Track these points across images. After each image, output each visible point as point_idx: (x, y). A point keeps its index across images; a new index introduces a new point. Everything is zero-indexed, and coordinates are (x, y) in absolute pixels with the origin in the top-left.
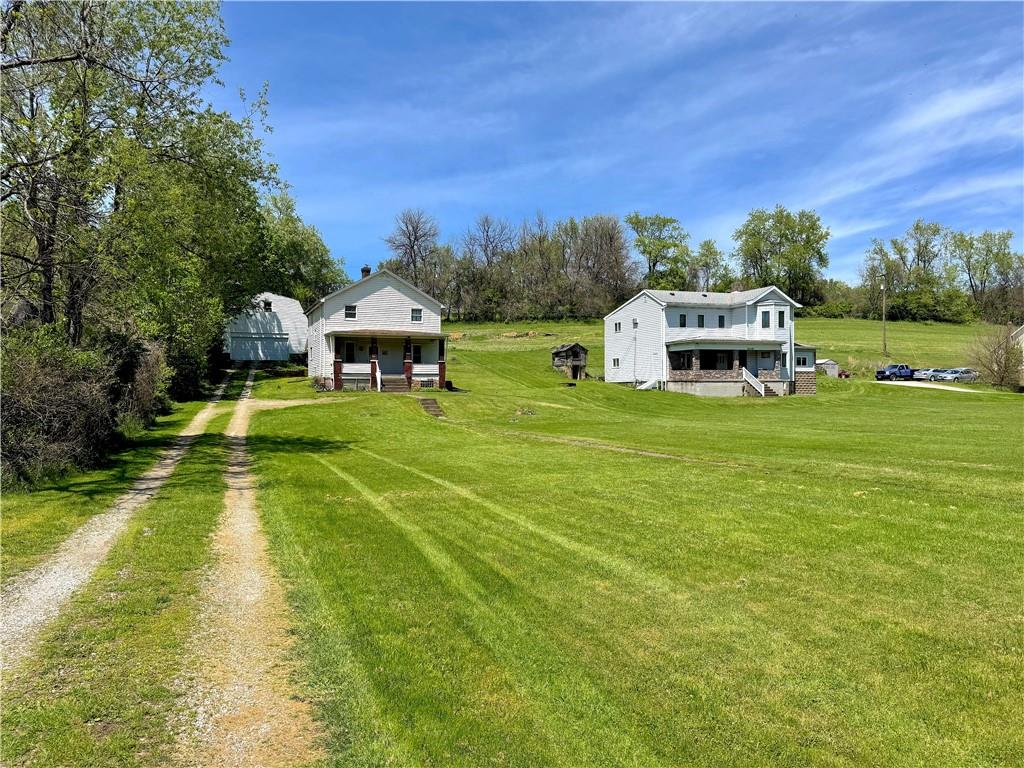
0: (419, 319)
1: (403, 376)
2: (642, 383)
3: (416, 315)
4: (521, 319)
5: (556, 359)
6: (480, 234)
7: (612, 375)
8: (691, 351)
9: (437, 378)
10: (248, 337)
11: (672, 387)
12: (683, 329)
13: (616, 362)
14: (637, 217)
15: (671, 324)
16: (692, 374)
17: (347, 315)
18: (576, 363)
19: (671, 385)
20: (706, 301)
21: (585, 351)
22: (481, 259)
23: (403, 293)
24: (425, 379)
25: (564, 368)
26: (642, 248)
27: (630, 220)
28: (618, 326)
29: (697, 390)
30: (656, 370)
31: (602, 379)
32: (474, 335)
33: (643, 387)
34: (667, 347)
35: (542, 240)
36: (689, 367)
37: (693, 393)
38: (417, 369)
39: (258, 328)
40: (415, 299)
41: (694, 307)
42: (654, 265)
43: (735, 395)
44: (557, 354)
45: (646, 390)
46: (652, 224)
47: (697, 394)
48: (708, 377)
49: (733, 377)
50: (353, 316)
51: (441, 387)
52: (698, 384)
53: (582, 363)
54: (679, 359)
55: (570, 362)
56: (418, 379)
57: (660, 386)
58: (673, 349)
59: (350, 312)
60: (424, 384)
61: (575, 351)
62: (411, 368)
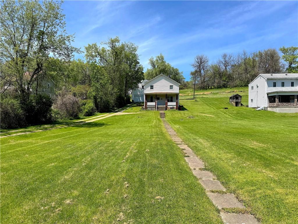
0: (172, 88)
1: (165, 106)
2: (258, 107)
3: (171, 87)
4: (236, 86)
5: (231, 99)
6: (222, 60)
7: (251, 105)
8: (275, 96)
9: (175, 106)
10: (138, 96)
11: (269, 109)
12: (275, 88)
13: (252, 100)
14: (284, 48)
15: (269, 86)
16: (275, 104)
17: (151, 88)
18: (237, 101)
19: (269, 108)
20: (286, 77)
21: (241, 97)
22: (223, 68)
23: (167, 81)
24: (172, 107)
25: (232, 103)
26: (285, 59)
27: (281, 50)
28: (252, 87)
29: (277, 110)
30: (263, 103)
31: (248, 106)
32: (214, 92)
33: (258, 109)
34: (268, 94)
35: (245, 59)
36: (274, 101)
37: (275, 111)
38: (169, 103)
39: (140, 93)
40: (171, 82)
41: (280, 79)
42: (291, 65)
43: (295, 112)
44: (231, 98)
45: (259, 110)
46: (290, 50)
47: (277, 112)
48: (282, 105)
49: (294, 105)
50: (153, 88)
51: (176, 109)
52: (277, 108)
53: (240, 101)
54: (272, 99)
55: (235, 101)
56: (169, 107)
57: (265, 109)
58: (269, 95)
59: (152, 87)
60: (171, 108)
61: (237, 97)
62: (167, 103)
